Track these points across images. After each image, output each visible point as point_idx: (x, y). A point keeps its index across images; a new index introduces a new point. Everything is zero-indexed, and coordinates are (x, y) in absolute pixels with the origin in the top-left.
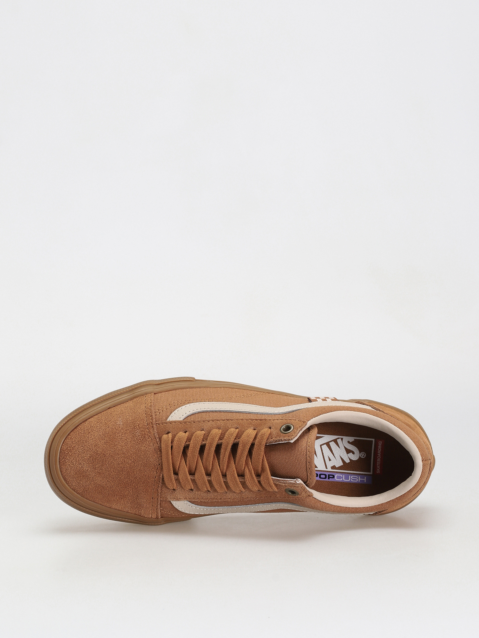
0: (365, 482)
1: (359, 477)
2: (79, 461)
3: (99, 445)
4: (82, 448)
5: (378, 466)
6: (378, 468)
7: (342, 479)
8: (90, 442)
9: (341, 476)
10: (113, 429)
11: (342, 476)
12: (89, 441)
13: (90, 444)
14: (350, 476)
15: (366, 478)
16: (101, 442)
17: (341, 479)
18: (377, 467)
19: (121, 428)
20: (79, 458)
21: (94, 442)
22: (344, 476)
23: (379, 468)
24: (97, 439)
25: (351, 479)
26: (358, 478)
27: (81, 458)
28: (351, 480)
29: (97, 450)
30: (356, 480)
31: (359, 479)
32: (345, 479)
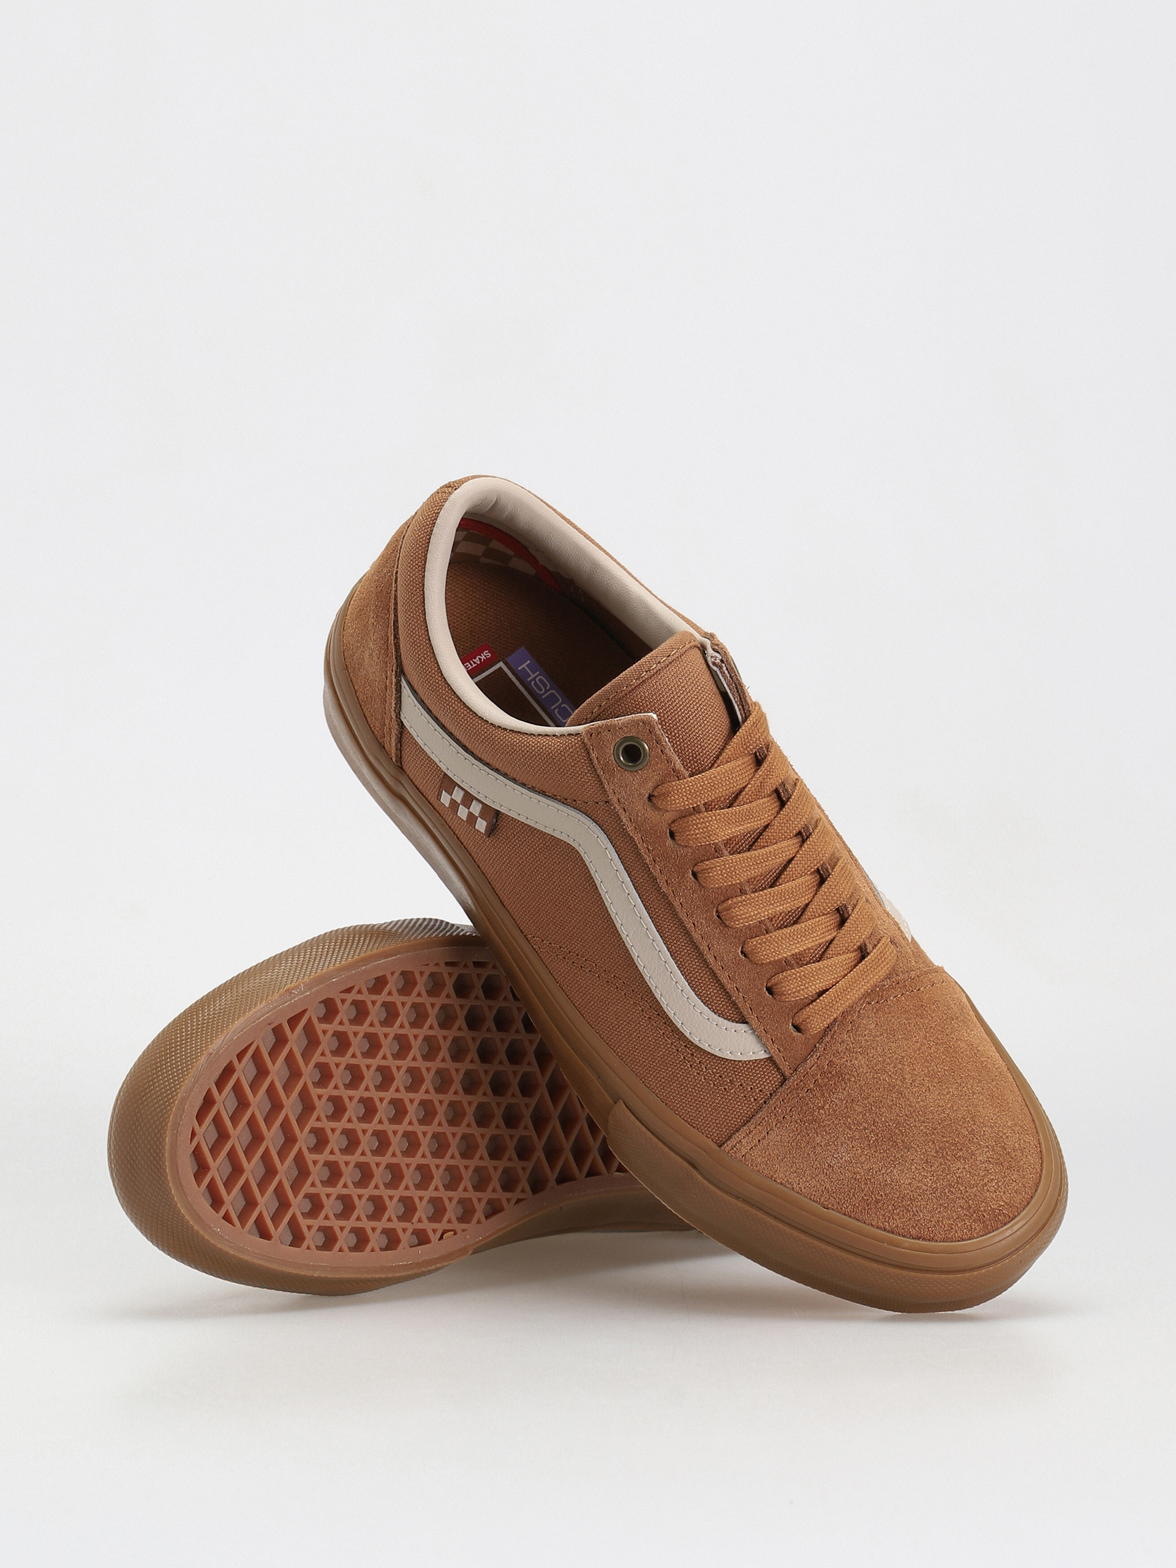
0: (529, 662)
1: (529, 680)
2: (982, 1176)
3: (922, 1157)
4: (954, 1190)
5: (475, 663)
6: (480, 659)
7: (562, 706)
8: (930, 1182)
9: (558, 712)
10: (868, 1157)
11: (556, 711)
12: (929, 1185)
13: (935, 1178)
14: (543, 697)
15: (519, 666)
16: (913, 1160)
17: (564, 707)
18: (479, 663)
19: (852, 1142)
20: (977, 1180)
21: (923, 1173)
22: (552, 708)
23: (477, 658)
24: (913, 1172)
25: (546, 691)
26: (531, 681)
27: (976, 1177)
28: (549, 690)
29: (935, 1155)
30: (540, 680)
31: (533, 676)
32: (559, 700)
